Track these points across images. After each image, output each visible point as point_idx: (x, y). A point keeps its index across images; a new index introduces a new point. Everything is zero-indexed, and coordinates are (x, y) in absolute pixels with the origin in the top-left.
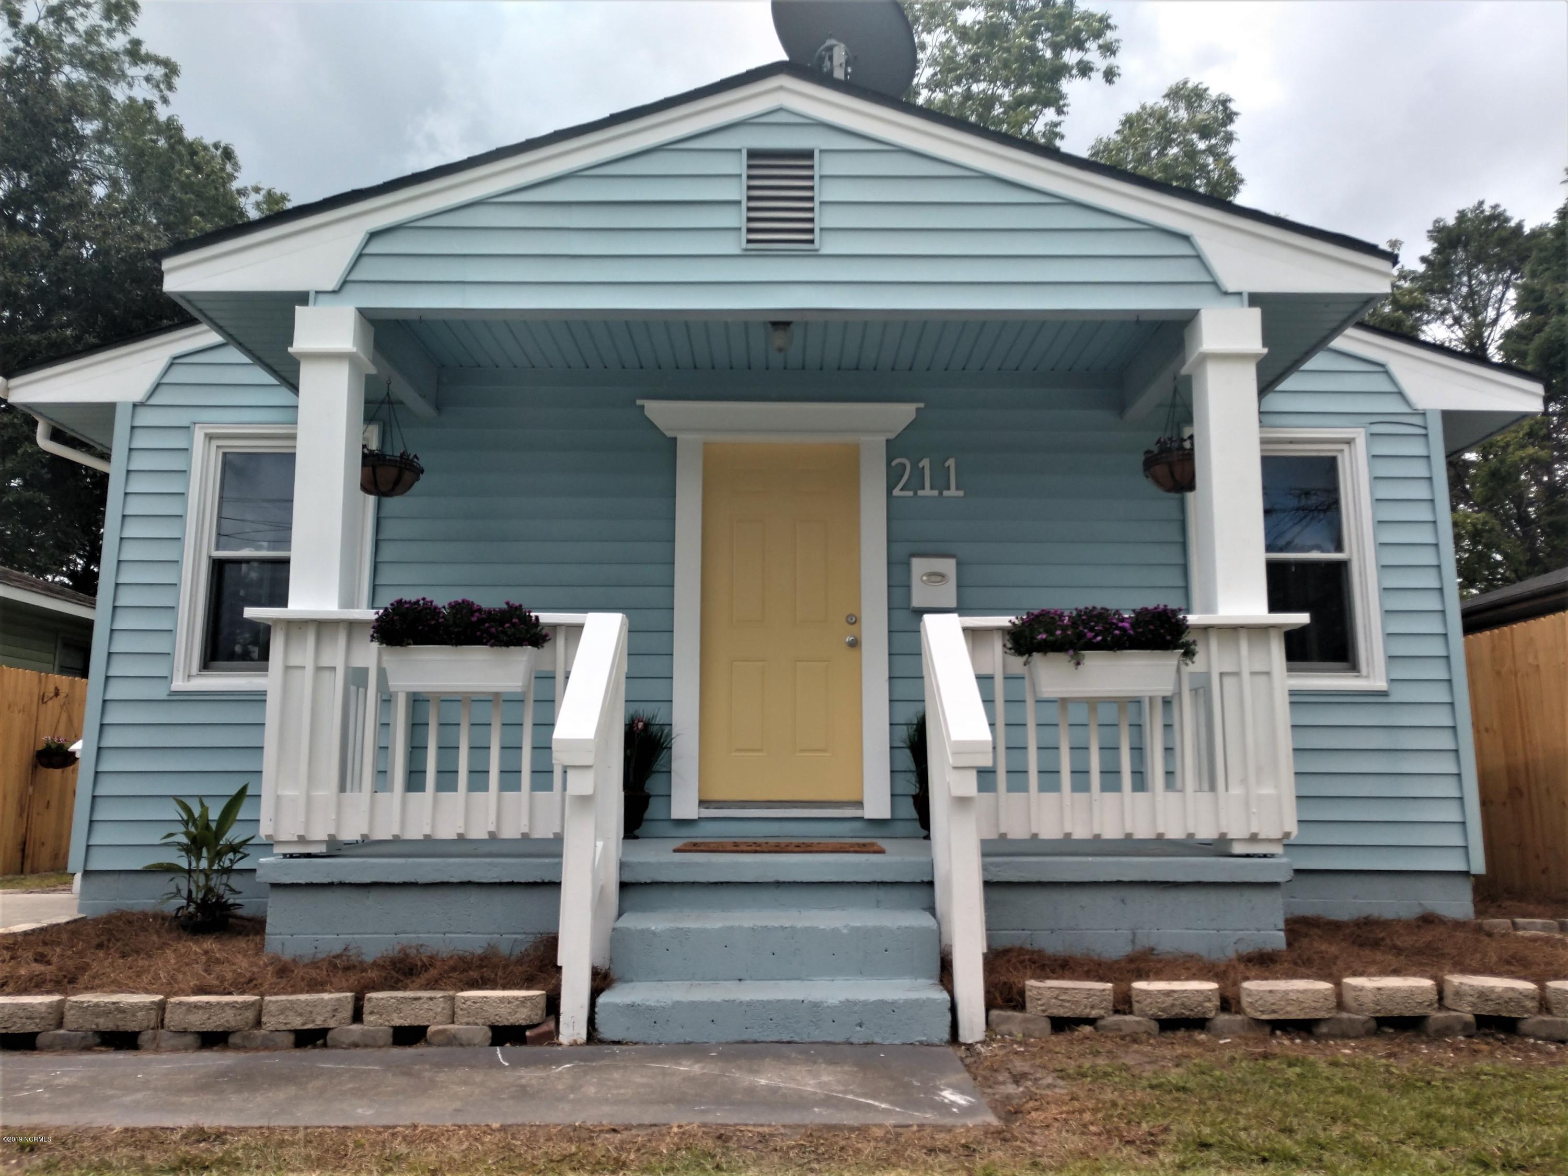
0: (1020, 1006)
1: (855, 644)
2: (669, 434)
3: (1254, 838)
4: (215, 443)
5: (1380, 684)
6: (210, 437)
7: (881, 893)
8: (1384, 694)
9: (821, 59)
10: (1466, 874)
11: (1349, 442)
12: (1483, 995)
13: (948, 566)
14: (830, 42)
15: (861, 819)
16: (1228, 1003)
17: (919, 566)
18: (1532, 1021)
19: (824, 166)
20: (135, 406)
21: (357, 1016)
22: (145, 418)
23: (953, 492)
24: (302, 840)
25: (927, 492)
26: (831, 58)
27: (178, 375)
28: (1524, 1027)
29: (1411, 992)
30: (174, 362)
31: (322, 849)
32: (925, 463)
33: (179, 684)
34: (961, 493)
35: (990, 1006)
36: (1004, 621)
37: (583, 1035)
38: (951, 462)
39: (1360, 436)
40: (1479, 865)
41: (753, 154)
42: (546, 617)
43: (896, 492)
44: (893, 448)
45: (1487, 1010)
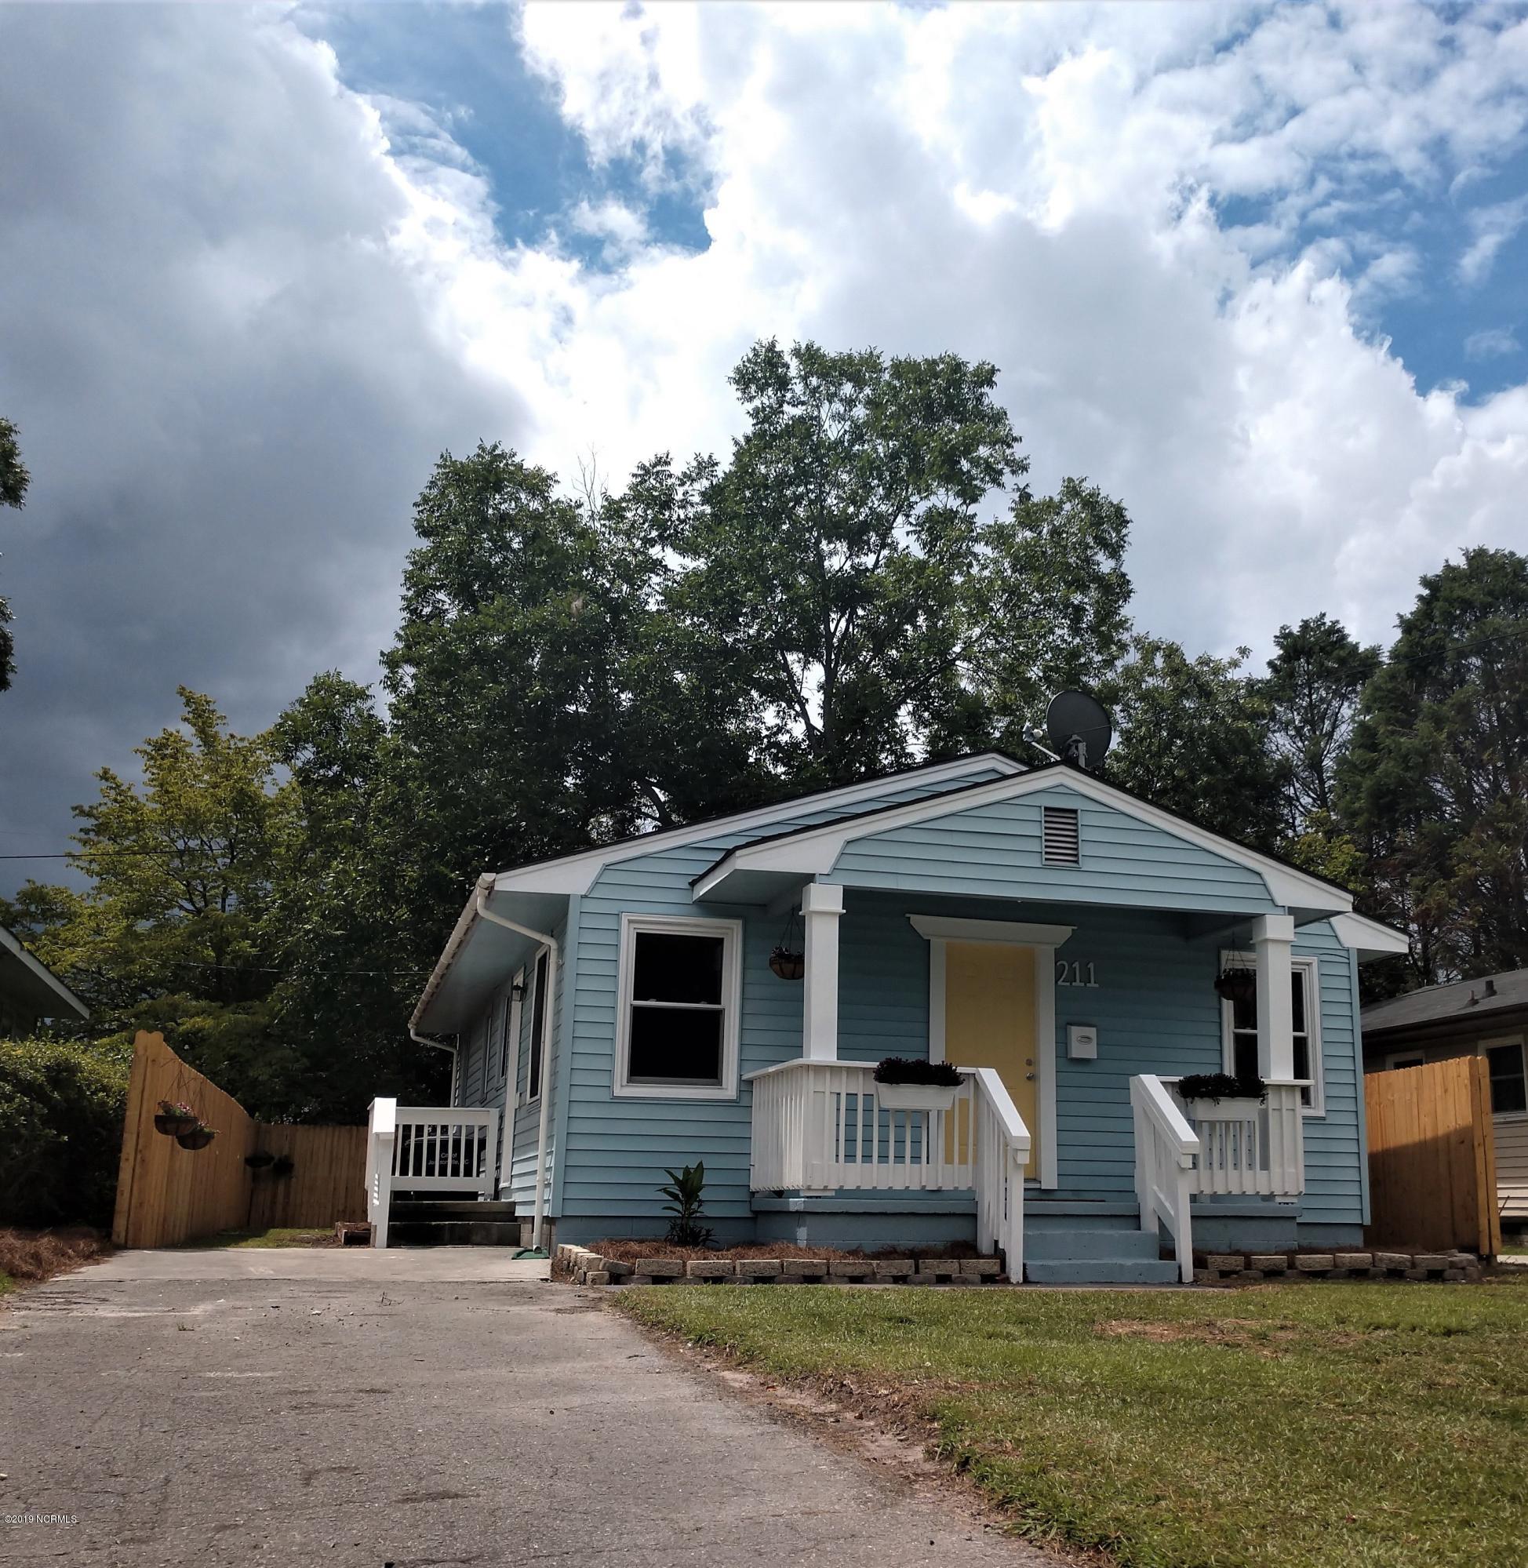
0: (1206, 1268)
1: (1031, 1078)
2: (926, 938)
3: (1286, 1195)
4: (633, 926)
5: (1322, 1113)
6: (630, 922)
7: (1114, 1221)
8: (1324, 1119)
9: (1070, 746)
10: (1361, 1225)
11: (1308, 964)
12: (1390, 1259)
13: (1092, 1032)
14: (1075, 737)
15: (1040, 1189)
16: (1291, 1265)
17: (1076, 1032)
18: (1409, 1272)
19: (1083, 819)
20: (583, 897)
21: (917, 1271)
22: (590, 906)
23: (1092, 985)
24: (825, 1189)
25: (1077, 983)
26: (1077, 748)
27: (609, 878)
28: (1406, 1274)
29: (1362, 1260)
30: (607, 867)
31: (833, 1194)
32: (1076, 965)
33: (618, 1092)
34: (1097, 985)
35: (1195, 1266)
36: (1176, 1079)
37: (1021, 1280)
38: (1091, 965)
39: (1314, 960)
40: (1367, 1221)
41: (1046, 809)
42: (960, 1070)
43: (1060, 983)
44: (1059, 954)
45: (1392, 1266)
